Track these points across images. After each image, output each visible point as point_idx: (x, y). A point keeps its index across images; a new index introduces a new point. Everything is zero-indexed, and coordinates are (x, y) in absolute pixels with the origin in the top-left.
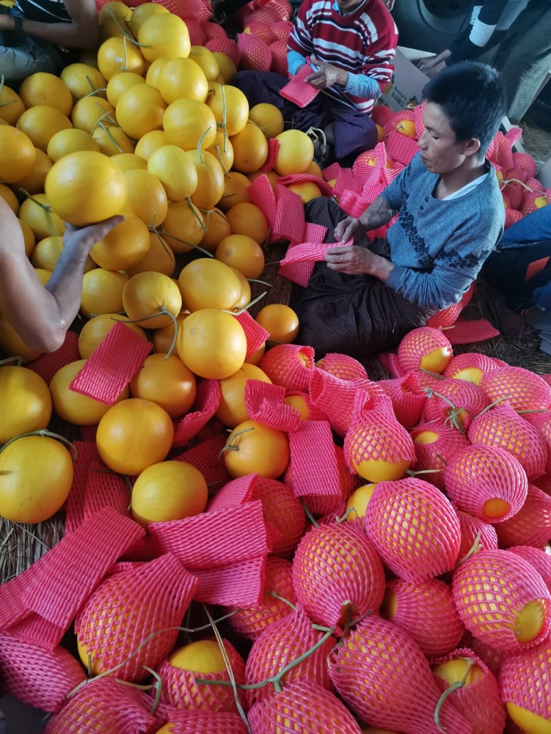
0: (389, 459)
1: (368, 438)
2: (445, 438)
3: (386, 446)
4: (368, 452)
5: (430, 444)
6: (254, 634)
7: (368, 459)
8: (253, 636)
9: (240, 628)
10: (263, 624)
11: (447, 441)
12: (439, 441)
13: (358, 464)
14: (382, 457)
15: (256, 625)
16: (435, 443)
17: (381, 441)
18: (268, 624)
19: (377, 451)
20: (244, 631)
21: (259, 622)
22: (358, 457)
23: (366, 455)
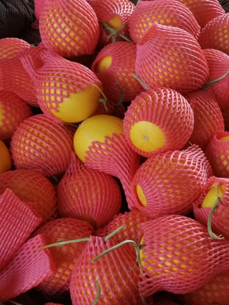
0: (77, 90)
1: (52, 84)
2: (117, 55)
3: (69, 81)
4: (58, 95)
5: (110, 67)
6: (65, 285)
7: (62, 101)
8: (66, 287)
9: (53, 289)
10: (67, 273)
11: (119, 56)
12: (113, 60)
13: (58, 111)
14: (71, 91)
15: (63, 278)
16: (113, 64)
17: (63, 80)
18: (71, 271)
19: (65, 89)
20: (58, 289)
21: (64, 274)
22: (54, 105)
23: (59, 99)
